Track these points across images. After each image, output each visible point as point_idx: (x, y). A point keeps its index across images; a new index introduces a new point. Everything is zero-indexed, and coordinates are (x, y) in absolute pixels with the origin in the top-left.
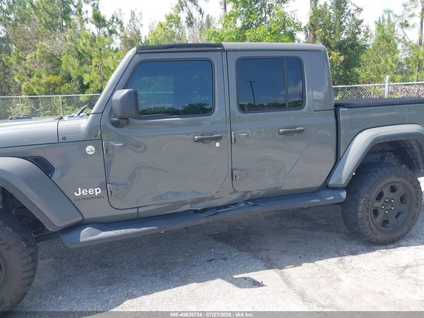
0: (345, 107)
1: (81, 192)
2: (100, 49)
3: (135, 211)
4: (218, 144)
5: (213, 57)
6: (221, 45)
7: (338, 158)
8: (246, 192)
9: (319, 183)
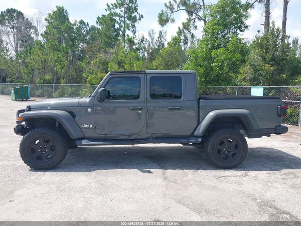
0: (203, 99)
1: (85, 126)
2: (130, 59)
3: (105, 136)
4: (140, 112)
5: (141, 76)
6: (144, 72)
7: (199, 123)
8: (154, 134)
9: (189, 133)
